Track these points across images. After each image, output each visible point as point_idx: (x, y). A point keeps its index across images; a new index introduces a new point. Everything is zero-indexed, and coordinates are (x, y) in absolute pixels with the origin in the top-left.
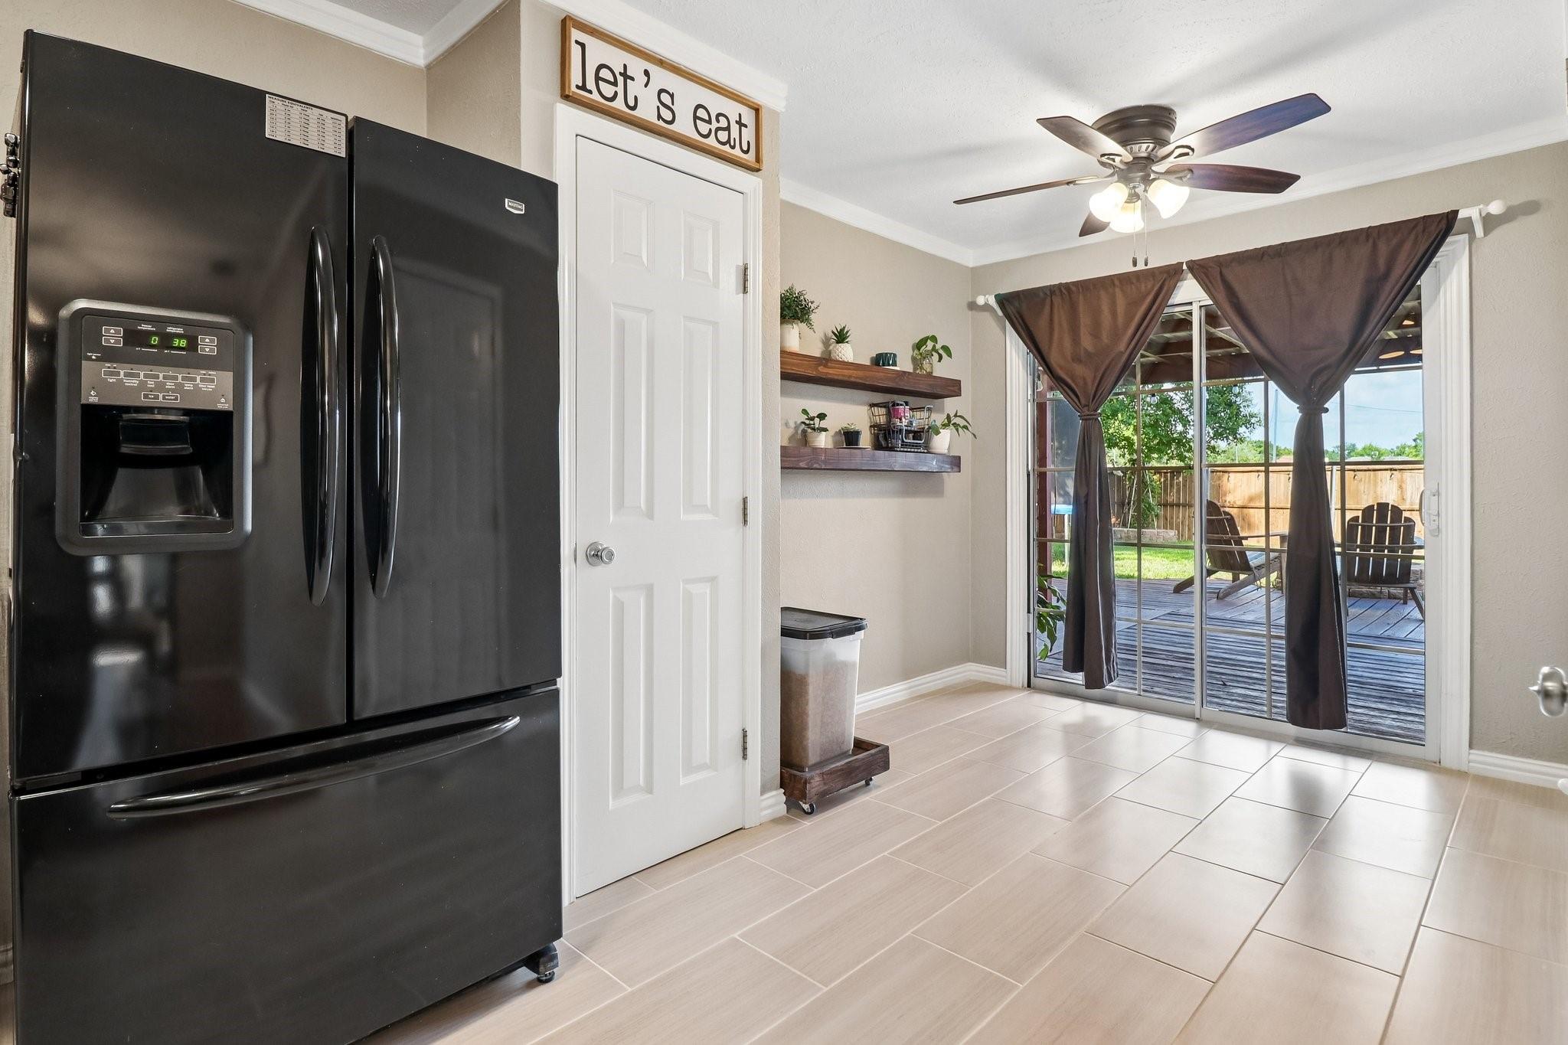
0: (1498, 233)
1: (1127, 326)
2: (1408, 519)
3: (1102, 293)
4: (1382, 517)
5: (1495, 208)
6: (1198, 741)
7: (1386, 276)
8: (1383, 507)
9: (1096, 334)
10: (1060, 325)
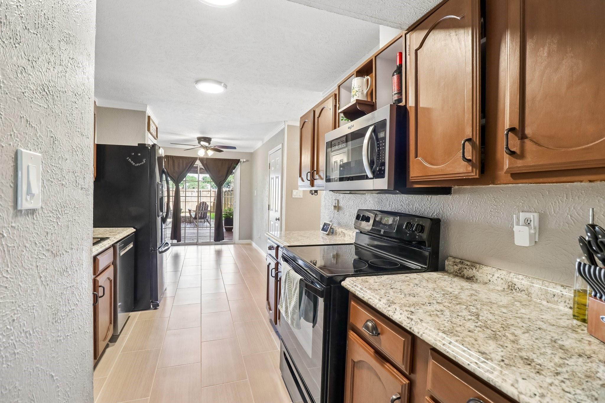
0: (244, 163)
1: (186, 168)
2: (207, 205)
3: (181, 160)
4: (203, 205)
5: (245, 160)
6: (197, 248)
7: (231, 167)
8: (203, 202)
9: (179, 168)
10: (170, 165)
